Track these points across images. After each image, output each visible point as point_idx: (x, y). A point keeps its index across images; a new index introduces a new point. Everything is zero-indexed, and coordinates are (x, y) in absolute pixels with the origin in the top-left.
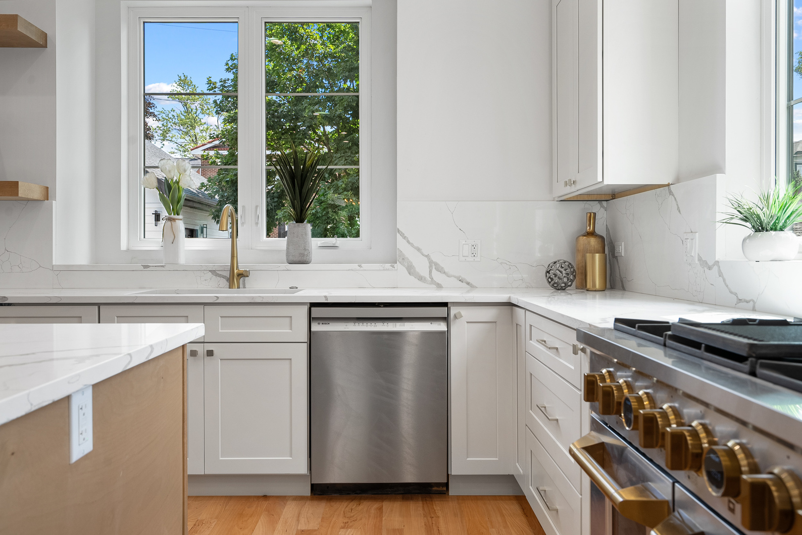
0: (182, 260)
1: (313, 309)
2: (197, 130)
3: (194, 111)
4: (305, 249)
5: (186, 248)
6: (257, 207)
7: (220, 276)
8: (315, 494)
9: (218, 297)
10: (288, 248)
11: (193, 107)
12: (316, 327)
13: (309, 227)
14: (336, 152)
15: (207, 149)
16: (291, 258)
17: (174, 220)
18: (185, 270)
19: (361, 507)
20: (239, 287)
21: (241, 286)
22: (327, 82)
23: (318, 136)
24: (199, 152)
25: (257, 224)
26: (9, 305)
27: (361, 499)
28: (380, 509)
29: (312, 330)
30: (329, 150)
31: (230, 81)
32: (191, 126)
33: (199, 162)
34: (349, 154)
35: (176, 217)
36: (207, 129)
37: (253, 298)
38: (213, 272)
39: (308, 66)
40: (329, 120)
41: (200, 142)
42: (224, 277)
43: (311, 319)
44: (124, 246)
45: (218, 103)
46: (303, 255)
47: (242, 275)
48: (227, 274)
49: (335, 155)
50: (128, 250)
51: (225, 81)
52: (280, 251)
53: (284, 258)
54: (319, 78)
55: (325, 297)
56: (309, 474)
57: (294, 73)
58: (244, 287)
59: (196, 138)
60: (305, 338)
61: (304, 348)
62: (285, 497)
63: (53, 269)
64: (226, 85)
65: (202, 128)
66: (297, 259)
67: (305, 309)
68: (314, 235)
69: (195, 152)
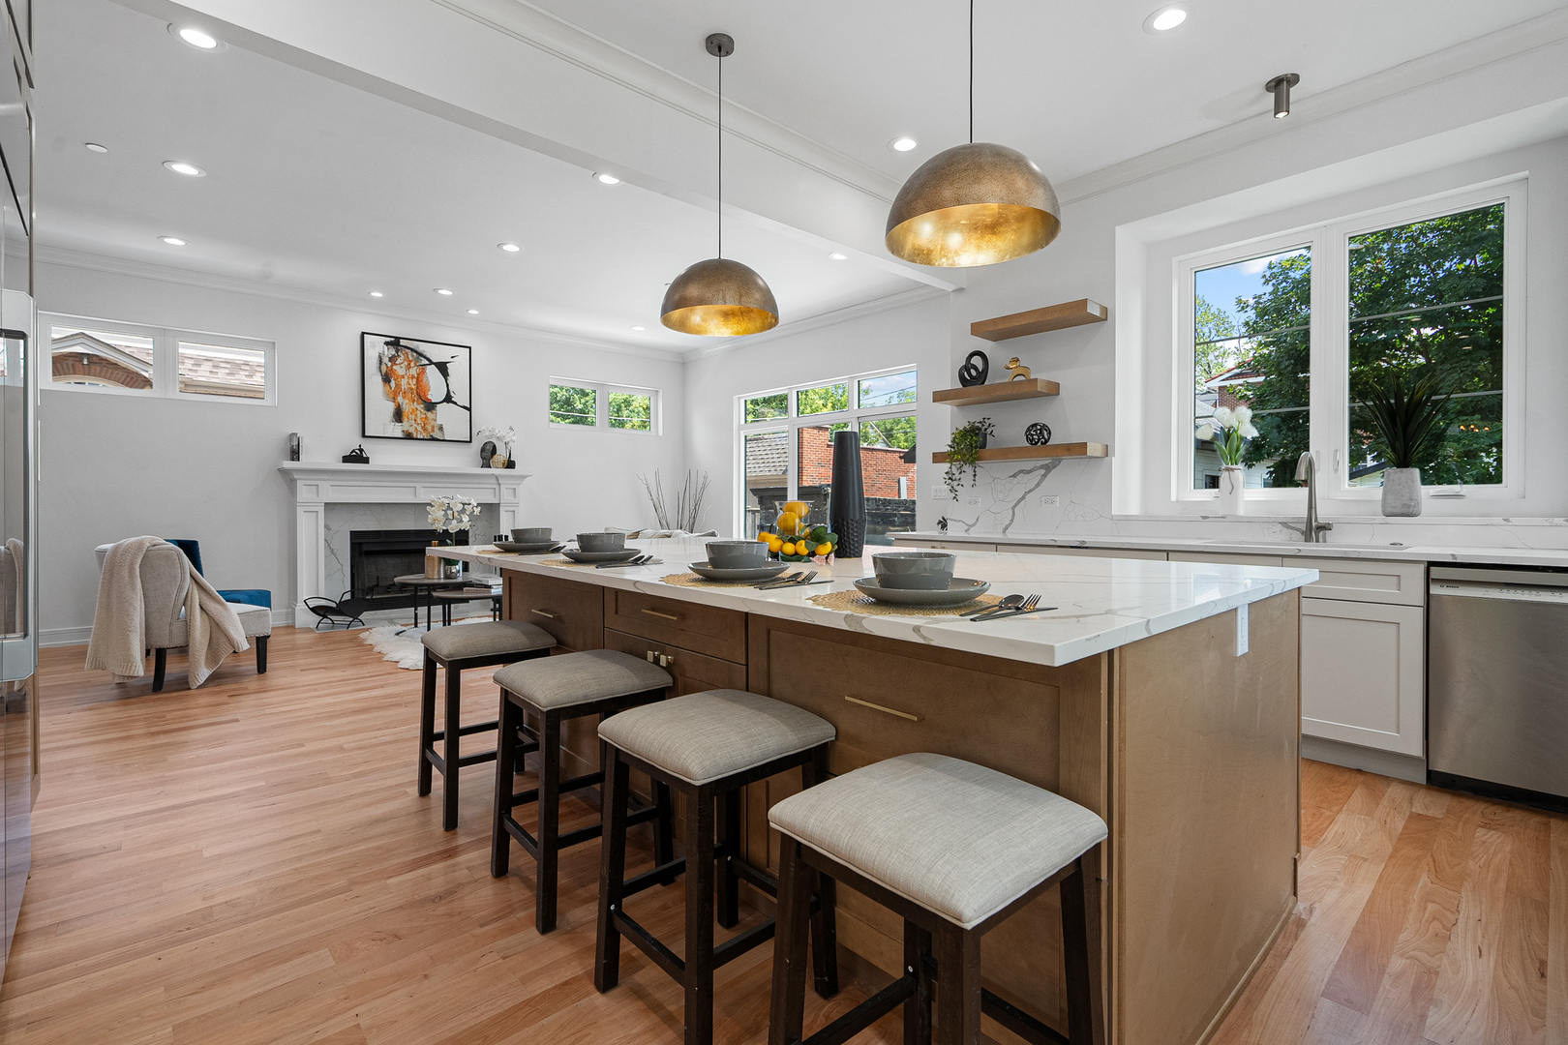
0: (1241, 512)
1: (1432, 568)
2: (1211, 357)
3: (1207, 334)
4: (1411, 499)
5: (1245, 499)
6: (1336, 451)
7: (1293, 528)
8: (1432, 785)
9: (1300, 550)
10: (1384, 498)
11: (1206, 330)
12: (1435, 590)
13: (1416, 472)
14: (1443, 363)
15: (1227, 379)
16: (1389, 510)
17: (1233, 470)
18: (1249, 521)
19: (1509, 814)
20: (1317, 541)
21: (1321, 539)
22: (1425, 267)
23: (1408, 342)
24: (1216, 384)
25: (1336, 470)
26: (1087, 548)
27: (1509, 806)
28: (1547, 825)
29: (1431, 592)
30: (1428, 360)
31: (1267, 295)
32: (1204, 353)
33: (1216, 396)
34: (1468, 363)
35: (1234, 466)
36: (1224, 354)
37: (1346, 552)
38: (1285, 524)
39: (1390, 252)
40: (1429, 319)
41: (1213, 371)
42: (1298, 530)
43: (1428, 581)
44: (1173, 498)
45: (1251, 324)
46: (1409, 506)
47: (1324, 528)
48: (1303, 527)
49: (1440, 367)
50: (1177, 501)
51: (1260, 297)
52: (1370, 502)
53: (1379, 509)
54: (1412, 265)
55: (1453, 555)
56: (1424, 758)
57: (1368, 267)
58: (1325, 541)
59: (1209, 367)
60: (1420, 600)
61: (1420, 613)
62: (1389, 777)
63: (1112, 518)
64: (1261, 301)
65: (1216, 354)
66: (1398, 510)
67: (1422, 568)
68: (1424, 482)
69: (1209, 384)
